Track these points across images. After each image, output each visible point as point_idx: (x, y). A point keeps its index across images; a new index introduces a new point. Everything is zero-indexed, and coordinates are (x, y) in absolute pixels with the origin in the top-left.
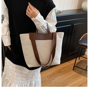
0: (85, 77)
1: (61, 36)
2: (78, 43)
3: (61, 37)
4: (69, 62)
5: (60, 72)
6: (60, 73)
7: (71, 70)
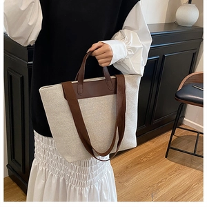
0: (194, 170)
1: (136, 82)
2: (176, 96)
3: (134, 86)
4: (153, 140)
5: (138, 163)
6: (139, 166)
7: (162, 157)
